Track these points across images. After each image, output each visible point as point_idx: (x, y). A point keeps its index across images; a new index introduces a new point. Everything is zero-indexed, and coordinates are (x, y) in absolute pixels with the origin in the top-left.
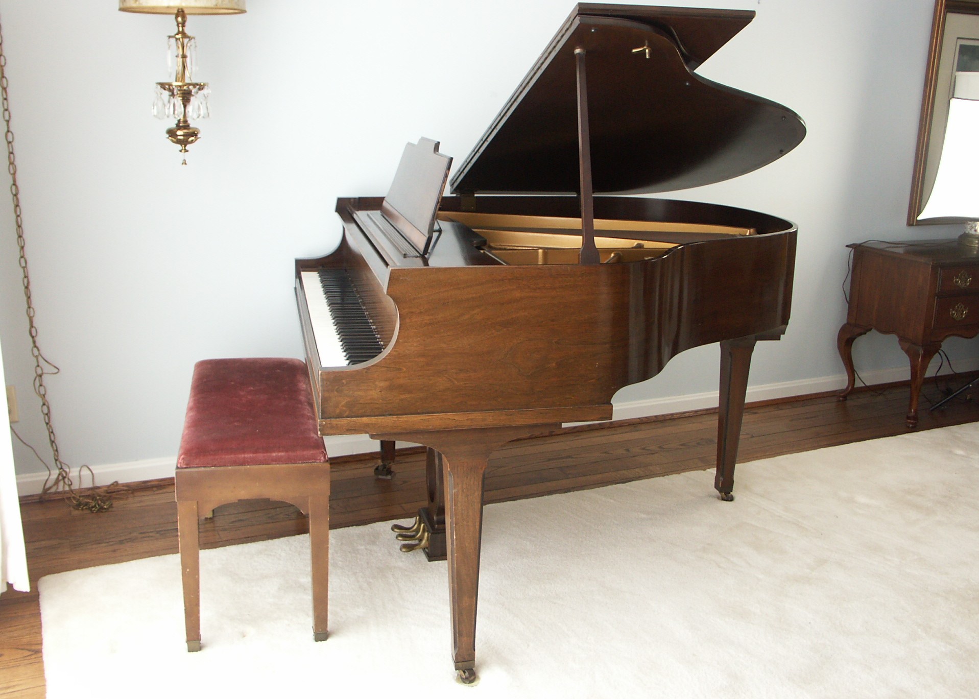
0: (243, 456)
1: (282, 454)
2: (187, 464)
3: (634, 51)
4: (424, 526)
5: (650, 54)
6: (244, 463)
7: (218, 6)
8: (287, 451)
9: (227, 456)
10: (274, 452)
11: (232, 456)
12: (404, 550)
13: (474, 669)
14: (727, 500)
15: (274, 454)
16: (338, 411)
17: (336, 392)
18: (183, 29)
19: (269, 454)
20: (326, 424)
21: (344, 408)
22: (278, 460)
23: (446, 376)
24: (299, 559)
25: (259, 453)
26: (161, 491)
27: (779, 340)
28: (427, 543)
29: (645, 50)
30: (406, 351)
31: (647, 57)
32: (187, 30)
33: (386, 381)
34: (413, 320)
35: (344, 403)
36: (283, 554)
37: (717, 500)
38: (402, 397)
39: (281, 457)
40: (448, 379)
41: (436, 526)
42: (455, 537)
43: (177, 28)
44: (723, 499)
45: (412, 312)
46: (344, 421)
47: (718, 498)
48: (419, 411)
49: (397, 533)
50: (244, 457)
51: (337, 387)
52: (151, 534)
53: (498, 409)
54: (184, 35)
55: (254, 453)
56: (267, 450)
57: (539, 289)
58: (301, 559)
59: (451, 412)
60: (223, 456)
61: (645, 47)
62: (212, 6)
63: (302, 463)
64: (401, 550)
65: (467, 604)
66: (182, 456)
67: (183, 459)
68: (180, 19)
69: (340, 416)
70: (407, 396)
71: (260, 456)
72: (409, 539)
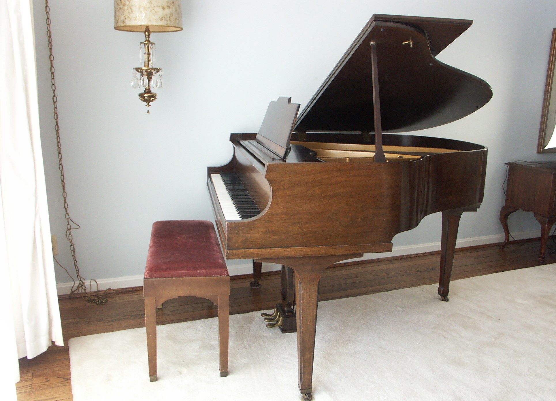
0: (181, 272)
1: (203, 271)
2: (149, 276)
3: (404, 43)
4: (279, 314)
5: (413, 45)
6: (182, 276)
7: (168, 25)
8: (206, 269)
9: (172, 272)
10: (199, 270)
11: (176, 272)
12: (269, 327)
13: (311, 393)
14: (445, 301)
15: (199, 271)
16: (237, 245)
17: (235, 235)
18: (148, 39)
19: (196, 271)
20: (230, 253)
21: (240, 244)
22: (201, 275)
23: (298, 225)
24: (210, 331)
25: (190, 270)
26: (134, 294)
27: (477, 211)
28: (282, 323)
29: (410, 43)
30: (276, 211)
31: (411, 47)
32: (151, 39)
33: (264, 228)
34: (280, 193)
35: (240, 241)
36: (201, 329)
37: (440, 301)
38: (274, 237)
39: (203, 272)
40: (300, 227)
41: (287, 313)
42: (302, 319)
43: (145, 38)
44: (443, 300)
45: (280, 189)
46: (240, 251)
47: (440, 300)
48: (283, 246)
49: (264, 318)
50: (182, 272)
51: (236, 232)
52: (129, 317)
53: (328, 245)
54: (148, 41)
55: (187, 270)
56: (194, 269)
57: (352, 176)
58: (211, 331)
59: (301, 247)
60: (170, 272)
61: (410, 41)
62: (165, 25)
63: (214, 276)
64: (267, 327)
65: (308, 357)
66: (147, 272)
67: (148, 273)
68: (147, 33)
69: (238, 248)
70: (276, 237)
71: (191, 272)
72: (271, 321)
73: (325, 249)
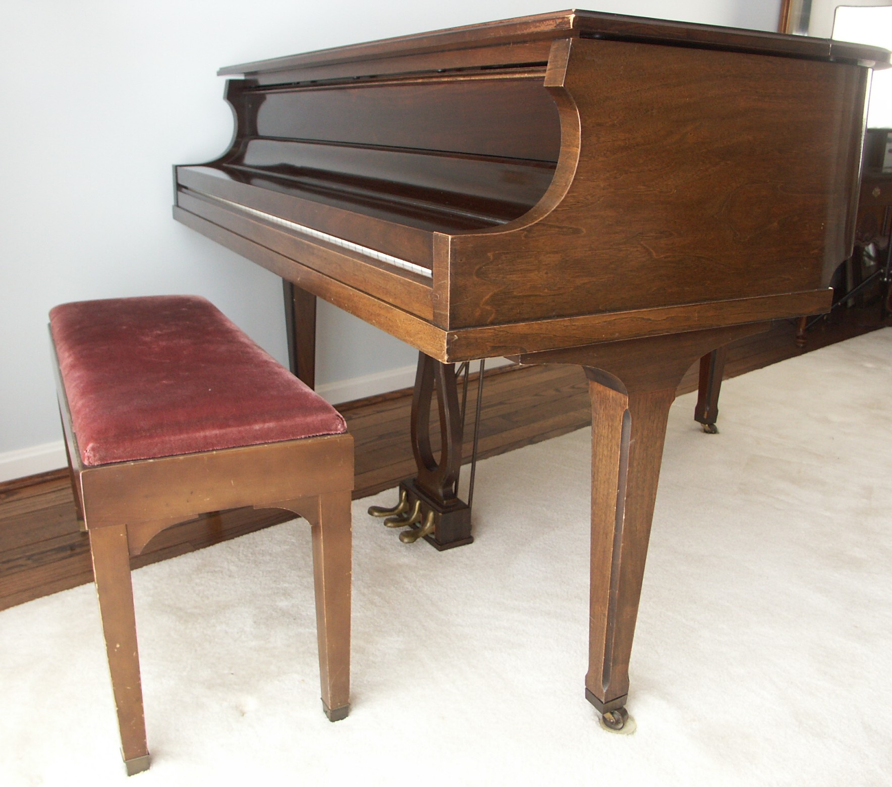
0: (202, 434)
1: (271, 425)
2: (100, 459)
6: (207, 446)
8: (278, 419)
9: (172, 438)
10: (256, 422)
11: (184, 436)
12: (406, 540)
13: (624, 706)
14: (711, 433)
15: (257, 427)
17: (475, 278)
19: (248, 427)
20: (459, 339)
21: (488, 308)
22: (264, 437)
23: (642, 242)
25: (229, 426)
28: (434, 526)
30: (589, 197)
33: (557, 253)
34: (602, 139)
35: (487, 297)
37: (700, 432)
38: (579, 282)
39: (270, 430)
40: (645, 248)
42: (624, 517)
44: (706, 431)
45: (599, 125)
46: (488, 331)
47: (700, 430)
48: (600, 308)
49: (385, 518)
50: (205, 437)
51: (477, 267)
53: (705, 300)
55: (221, 427)
56: (242, 419)
59: (644, 308)
60: (167, 438)
63: (305, 438)
64: (402, 540)
66: (91, 445)
67: (93, 449)
70: (585, 280)
71: (233, 431)
72: (402, 524)
73: (699, 312)
